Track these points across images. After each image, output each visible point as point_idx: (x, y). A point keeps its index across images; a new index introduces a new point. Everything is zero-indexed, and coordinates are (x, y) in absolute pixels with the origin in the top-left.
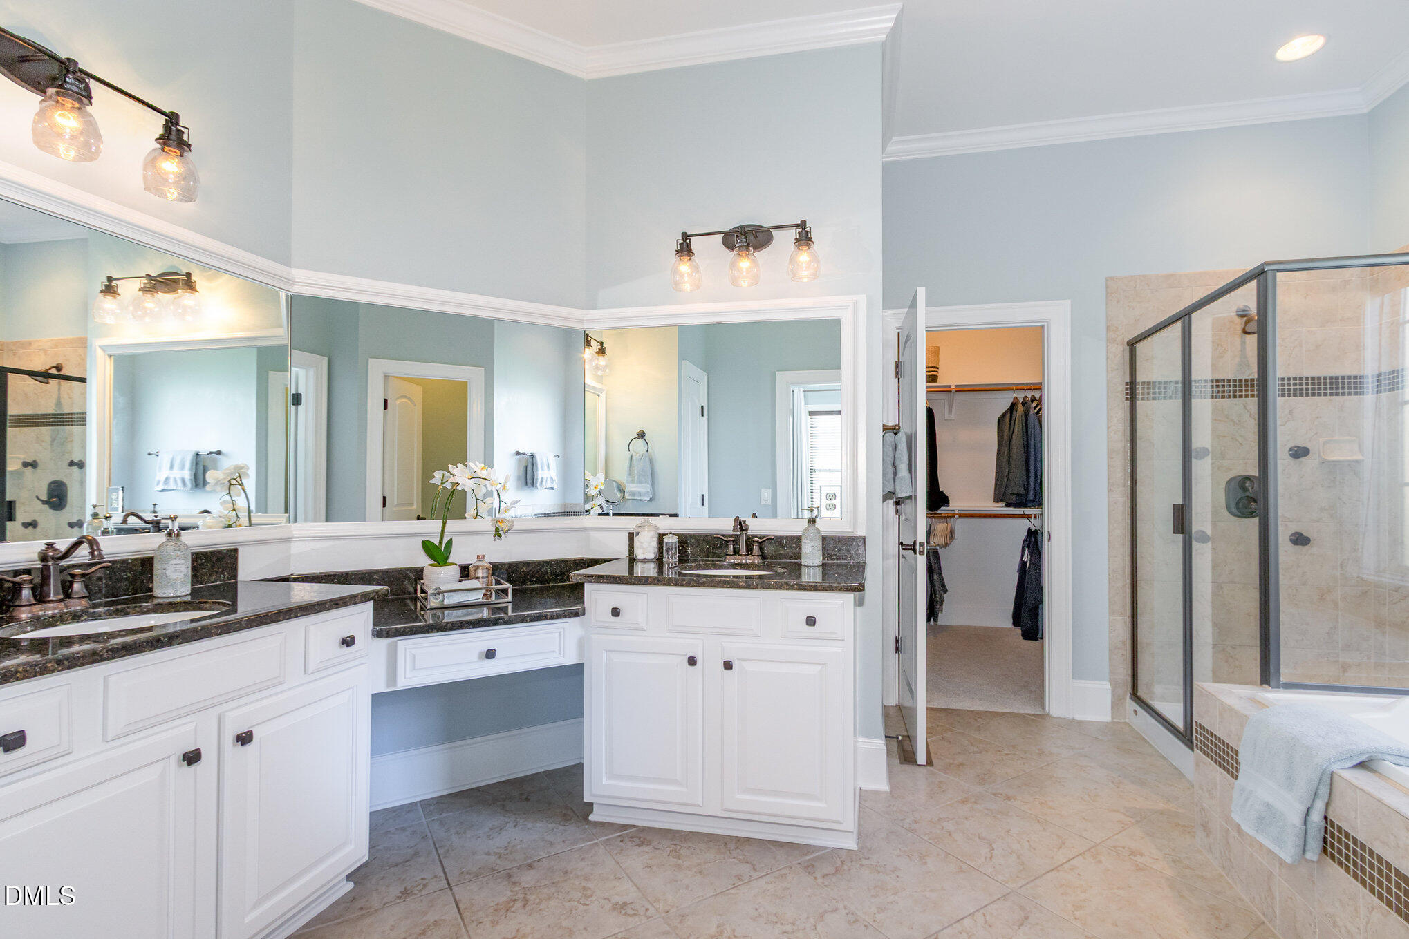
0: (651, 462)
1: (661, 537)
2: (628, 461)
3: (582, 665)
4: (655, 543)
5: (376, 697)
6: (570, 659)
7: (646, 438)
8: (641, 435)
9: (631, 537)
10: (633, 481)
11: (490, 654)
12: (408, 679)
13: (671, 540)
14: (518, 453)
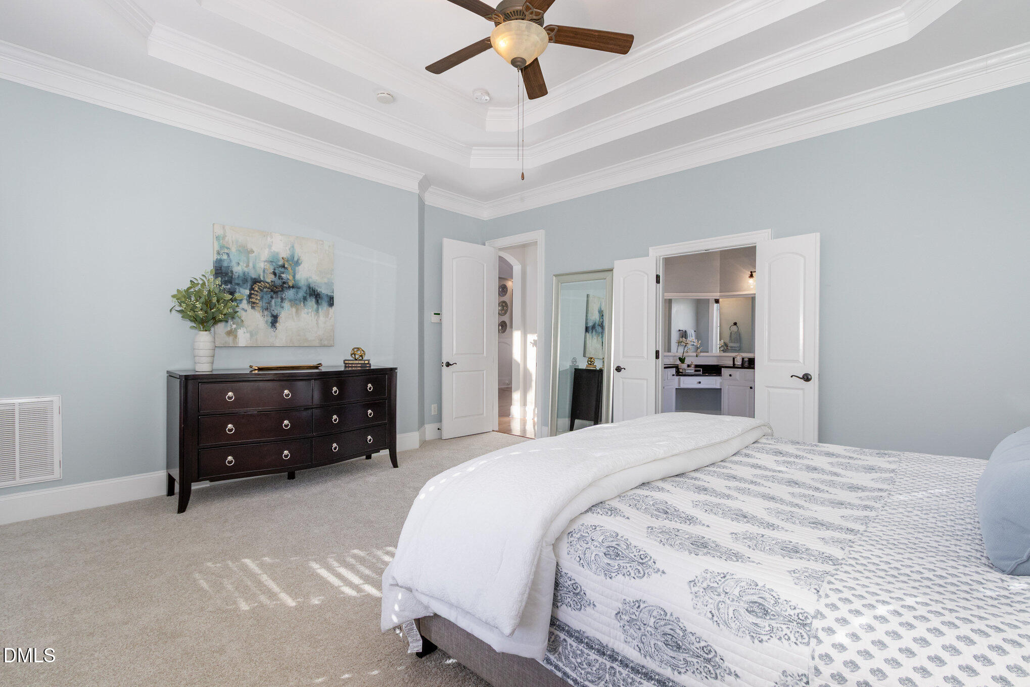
0: (740, 335)
1: (743, 359)
2: (730, 334)
3: (721, 389)
4: (741, 360)
5: (676, 389)
6: (718, 387)
7: (738, 325)
8: (735, 324)
9: (734, 359)
10: (732, 342)
11: (700, 383)
12: (683, 386)
13: (746, 359)
14: (679, 330)
